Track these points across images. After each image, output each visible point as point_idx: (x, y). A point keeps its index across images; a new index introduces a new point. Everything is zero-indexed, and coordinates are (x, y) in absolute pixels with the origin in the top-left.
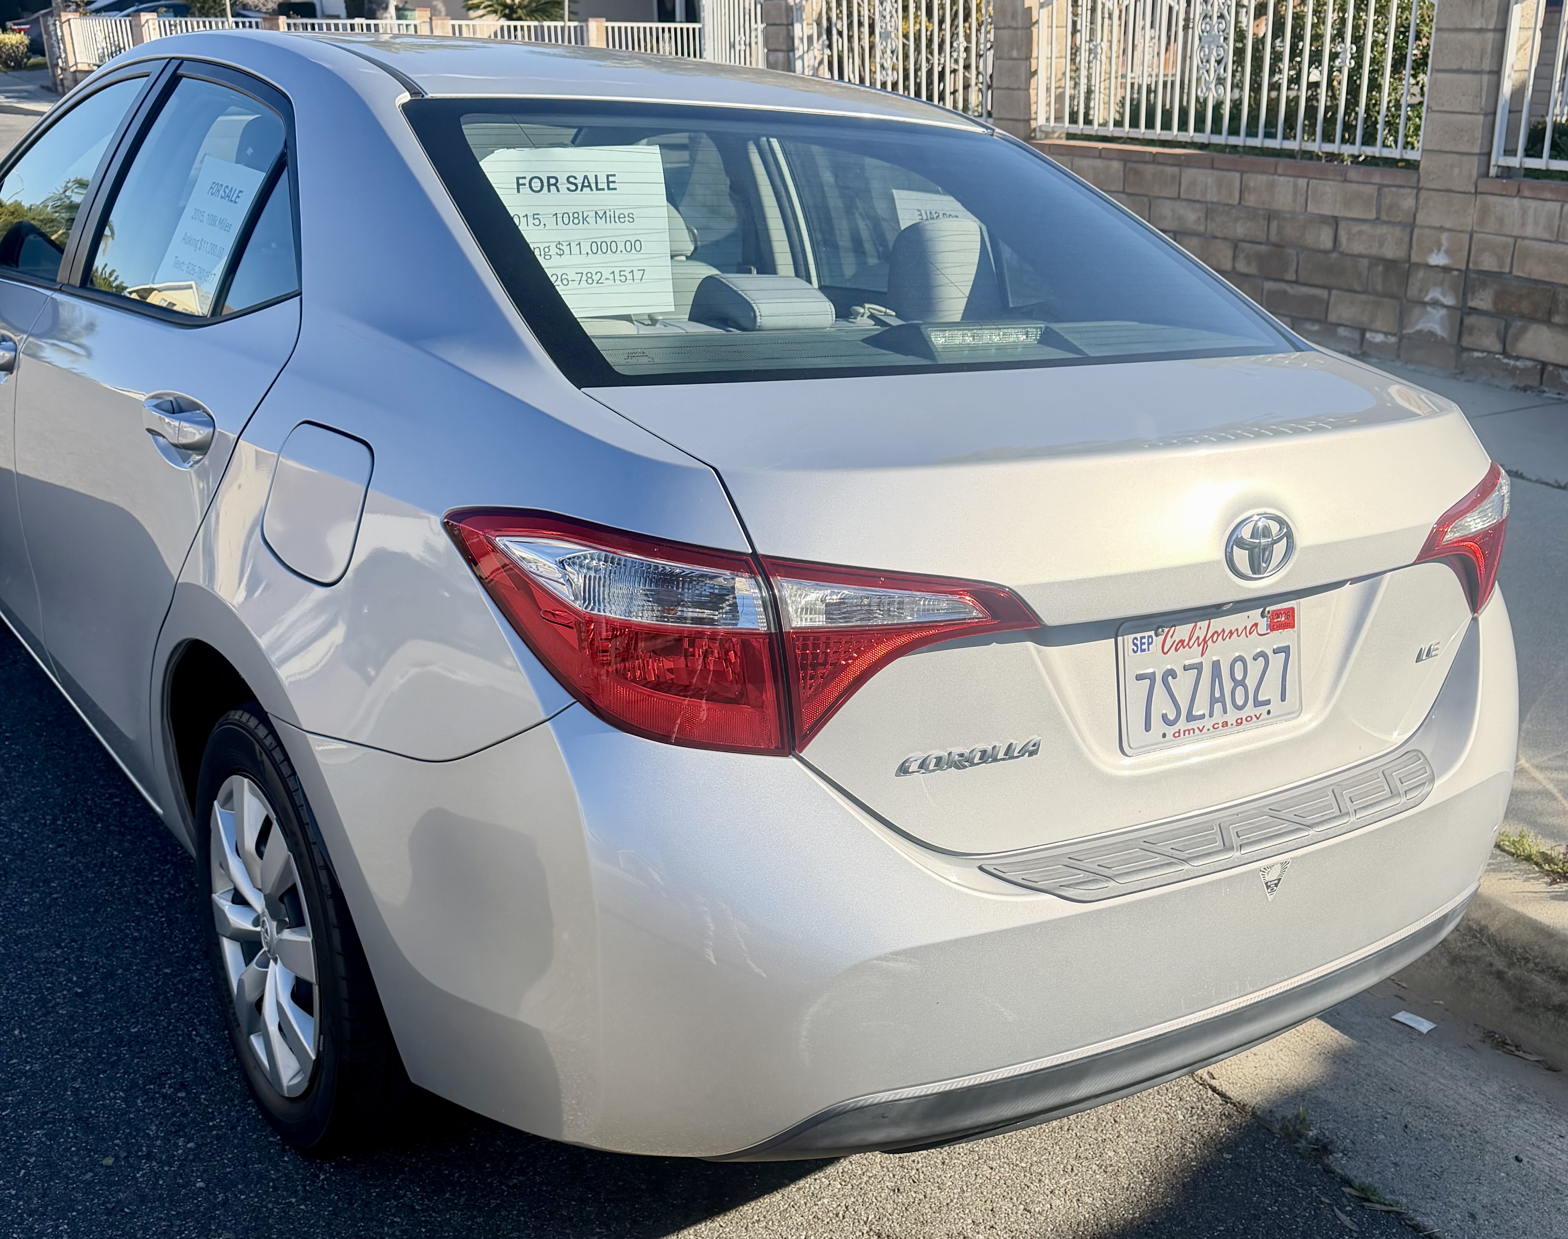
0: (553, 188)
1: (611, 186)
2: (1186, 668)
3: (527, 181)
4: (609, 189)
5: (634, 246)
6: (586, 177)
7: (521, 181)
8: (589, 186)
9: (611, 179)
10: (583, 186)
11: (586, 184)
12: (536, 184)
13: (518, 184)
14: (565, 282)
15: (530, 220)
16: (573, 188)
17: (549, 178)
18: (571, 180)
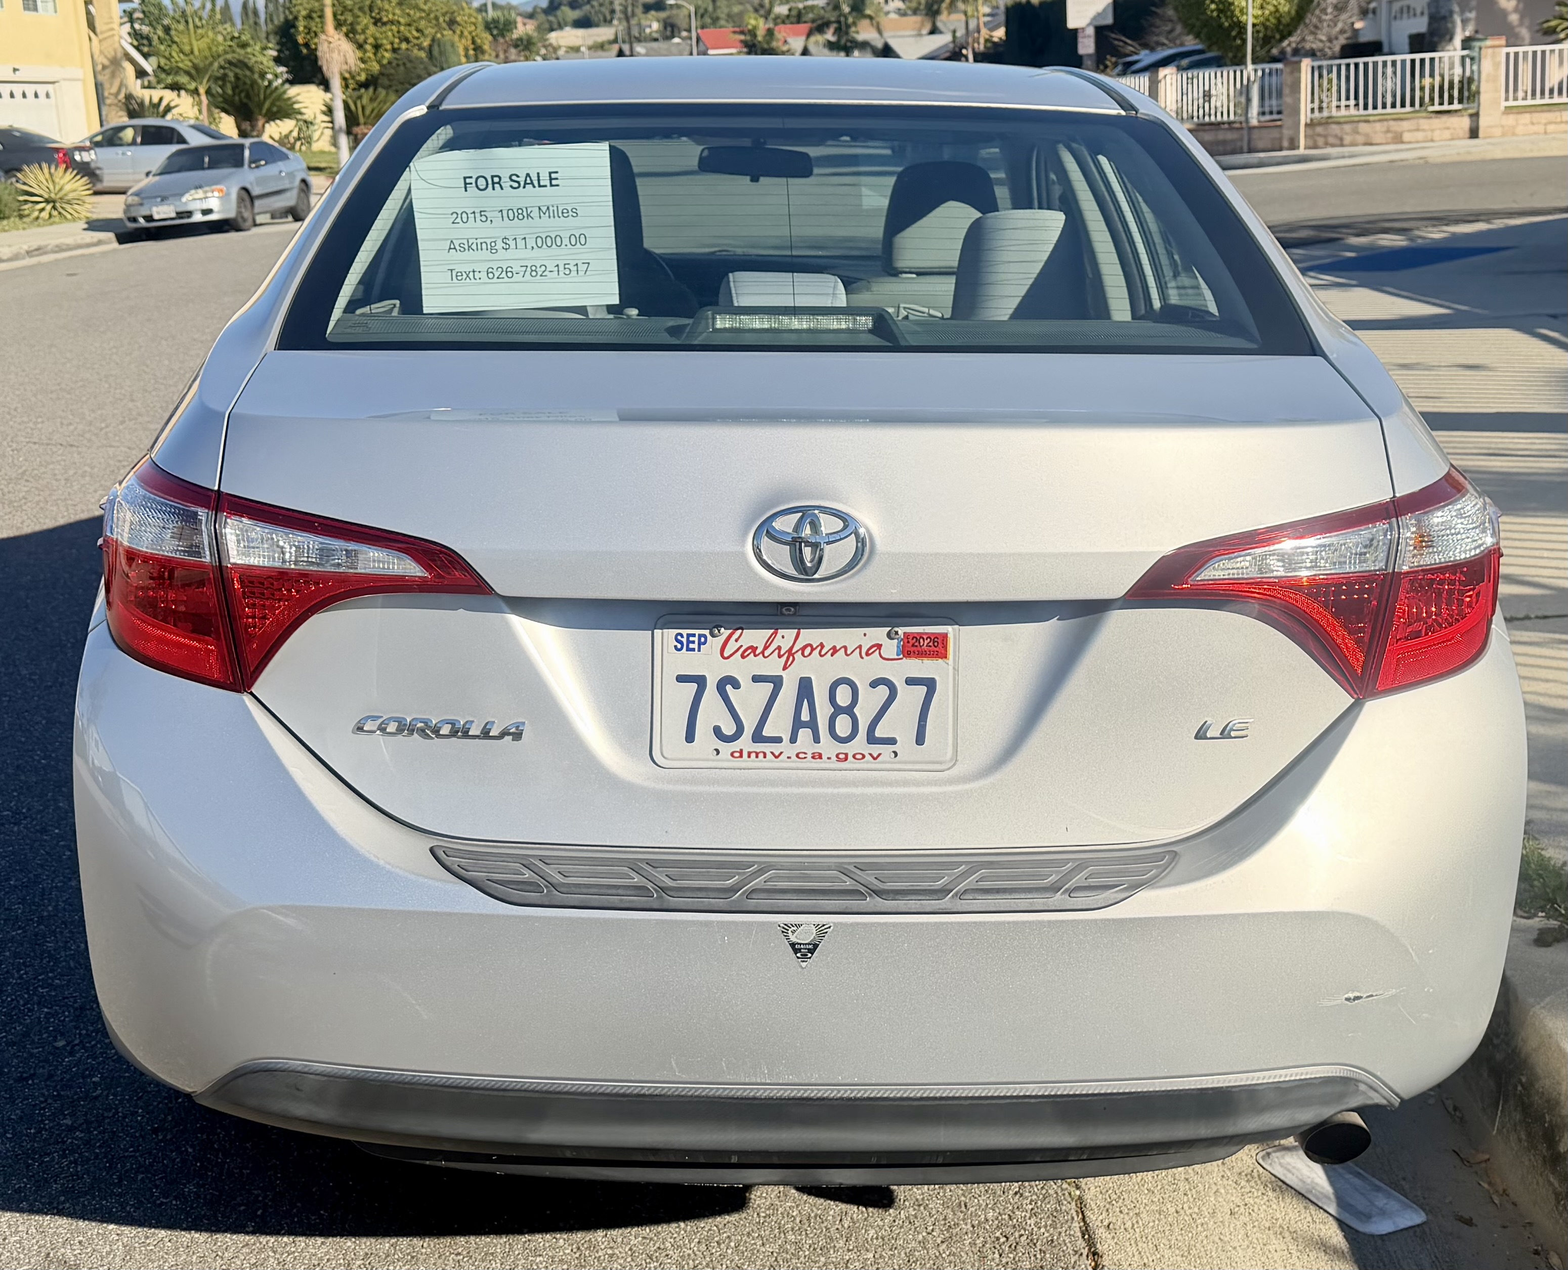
0: (497, 186)
1: (554, 182)
2: (756, 679)
3: (473, 181)
4: (551, 185)
5: (579, 239)
6: (528, 175)
7: (468, 181)
8: (532, 183)
9: (553, 176)
10: (526, 183)
11: (528, 181)
12: (482, 182)
13: (466, 184)
14: (510, 274)
15: (478, 215)
16: (516, 185)
17: (493, 177)
18: (514, 178)
